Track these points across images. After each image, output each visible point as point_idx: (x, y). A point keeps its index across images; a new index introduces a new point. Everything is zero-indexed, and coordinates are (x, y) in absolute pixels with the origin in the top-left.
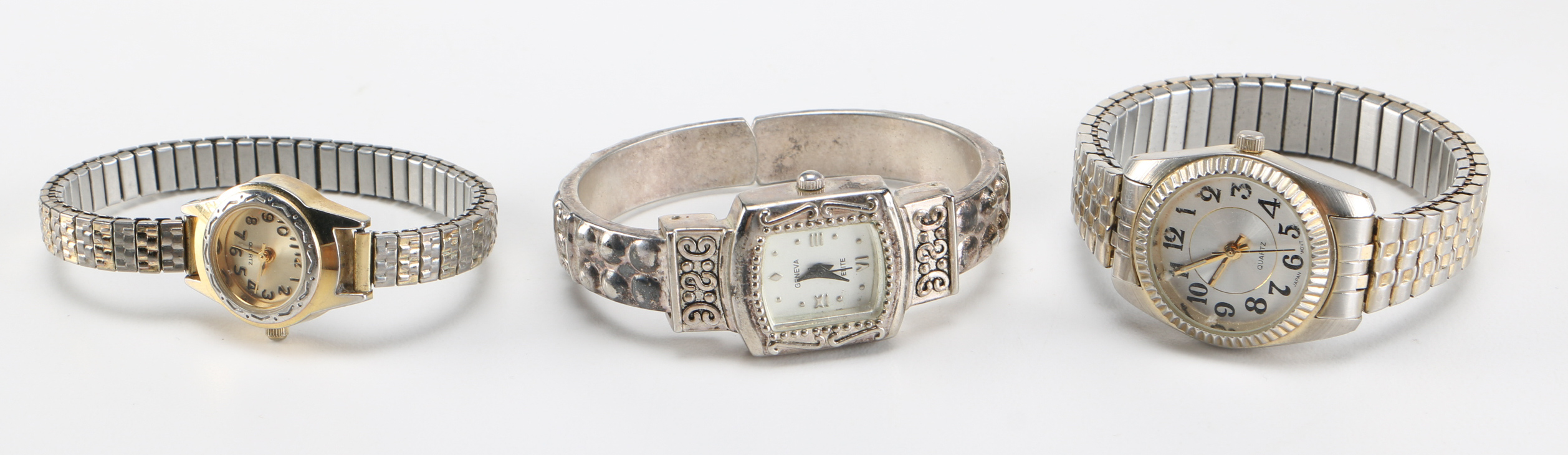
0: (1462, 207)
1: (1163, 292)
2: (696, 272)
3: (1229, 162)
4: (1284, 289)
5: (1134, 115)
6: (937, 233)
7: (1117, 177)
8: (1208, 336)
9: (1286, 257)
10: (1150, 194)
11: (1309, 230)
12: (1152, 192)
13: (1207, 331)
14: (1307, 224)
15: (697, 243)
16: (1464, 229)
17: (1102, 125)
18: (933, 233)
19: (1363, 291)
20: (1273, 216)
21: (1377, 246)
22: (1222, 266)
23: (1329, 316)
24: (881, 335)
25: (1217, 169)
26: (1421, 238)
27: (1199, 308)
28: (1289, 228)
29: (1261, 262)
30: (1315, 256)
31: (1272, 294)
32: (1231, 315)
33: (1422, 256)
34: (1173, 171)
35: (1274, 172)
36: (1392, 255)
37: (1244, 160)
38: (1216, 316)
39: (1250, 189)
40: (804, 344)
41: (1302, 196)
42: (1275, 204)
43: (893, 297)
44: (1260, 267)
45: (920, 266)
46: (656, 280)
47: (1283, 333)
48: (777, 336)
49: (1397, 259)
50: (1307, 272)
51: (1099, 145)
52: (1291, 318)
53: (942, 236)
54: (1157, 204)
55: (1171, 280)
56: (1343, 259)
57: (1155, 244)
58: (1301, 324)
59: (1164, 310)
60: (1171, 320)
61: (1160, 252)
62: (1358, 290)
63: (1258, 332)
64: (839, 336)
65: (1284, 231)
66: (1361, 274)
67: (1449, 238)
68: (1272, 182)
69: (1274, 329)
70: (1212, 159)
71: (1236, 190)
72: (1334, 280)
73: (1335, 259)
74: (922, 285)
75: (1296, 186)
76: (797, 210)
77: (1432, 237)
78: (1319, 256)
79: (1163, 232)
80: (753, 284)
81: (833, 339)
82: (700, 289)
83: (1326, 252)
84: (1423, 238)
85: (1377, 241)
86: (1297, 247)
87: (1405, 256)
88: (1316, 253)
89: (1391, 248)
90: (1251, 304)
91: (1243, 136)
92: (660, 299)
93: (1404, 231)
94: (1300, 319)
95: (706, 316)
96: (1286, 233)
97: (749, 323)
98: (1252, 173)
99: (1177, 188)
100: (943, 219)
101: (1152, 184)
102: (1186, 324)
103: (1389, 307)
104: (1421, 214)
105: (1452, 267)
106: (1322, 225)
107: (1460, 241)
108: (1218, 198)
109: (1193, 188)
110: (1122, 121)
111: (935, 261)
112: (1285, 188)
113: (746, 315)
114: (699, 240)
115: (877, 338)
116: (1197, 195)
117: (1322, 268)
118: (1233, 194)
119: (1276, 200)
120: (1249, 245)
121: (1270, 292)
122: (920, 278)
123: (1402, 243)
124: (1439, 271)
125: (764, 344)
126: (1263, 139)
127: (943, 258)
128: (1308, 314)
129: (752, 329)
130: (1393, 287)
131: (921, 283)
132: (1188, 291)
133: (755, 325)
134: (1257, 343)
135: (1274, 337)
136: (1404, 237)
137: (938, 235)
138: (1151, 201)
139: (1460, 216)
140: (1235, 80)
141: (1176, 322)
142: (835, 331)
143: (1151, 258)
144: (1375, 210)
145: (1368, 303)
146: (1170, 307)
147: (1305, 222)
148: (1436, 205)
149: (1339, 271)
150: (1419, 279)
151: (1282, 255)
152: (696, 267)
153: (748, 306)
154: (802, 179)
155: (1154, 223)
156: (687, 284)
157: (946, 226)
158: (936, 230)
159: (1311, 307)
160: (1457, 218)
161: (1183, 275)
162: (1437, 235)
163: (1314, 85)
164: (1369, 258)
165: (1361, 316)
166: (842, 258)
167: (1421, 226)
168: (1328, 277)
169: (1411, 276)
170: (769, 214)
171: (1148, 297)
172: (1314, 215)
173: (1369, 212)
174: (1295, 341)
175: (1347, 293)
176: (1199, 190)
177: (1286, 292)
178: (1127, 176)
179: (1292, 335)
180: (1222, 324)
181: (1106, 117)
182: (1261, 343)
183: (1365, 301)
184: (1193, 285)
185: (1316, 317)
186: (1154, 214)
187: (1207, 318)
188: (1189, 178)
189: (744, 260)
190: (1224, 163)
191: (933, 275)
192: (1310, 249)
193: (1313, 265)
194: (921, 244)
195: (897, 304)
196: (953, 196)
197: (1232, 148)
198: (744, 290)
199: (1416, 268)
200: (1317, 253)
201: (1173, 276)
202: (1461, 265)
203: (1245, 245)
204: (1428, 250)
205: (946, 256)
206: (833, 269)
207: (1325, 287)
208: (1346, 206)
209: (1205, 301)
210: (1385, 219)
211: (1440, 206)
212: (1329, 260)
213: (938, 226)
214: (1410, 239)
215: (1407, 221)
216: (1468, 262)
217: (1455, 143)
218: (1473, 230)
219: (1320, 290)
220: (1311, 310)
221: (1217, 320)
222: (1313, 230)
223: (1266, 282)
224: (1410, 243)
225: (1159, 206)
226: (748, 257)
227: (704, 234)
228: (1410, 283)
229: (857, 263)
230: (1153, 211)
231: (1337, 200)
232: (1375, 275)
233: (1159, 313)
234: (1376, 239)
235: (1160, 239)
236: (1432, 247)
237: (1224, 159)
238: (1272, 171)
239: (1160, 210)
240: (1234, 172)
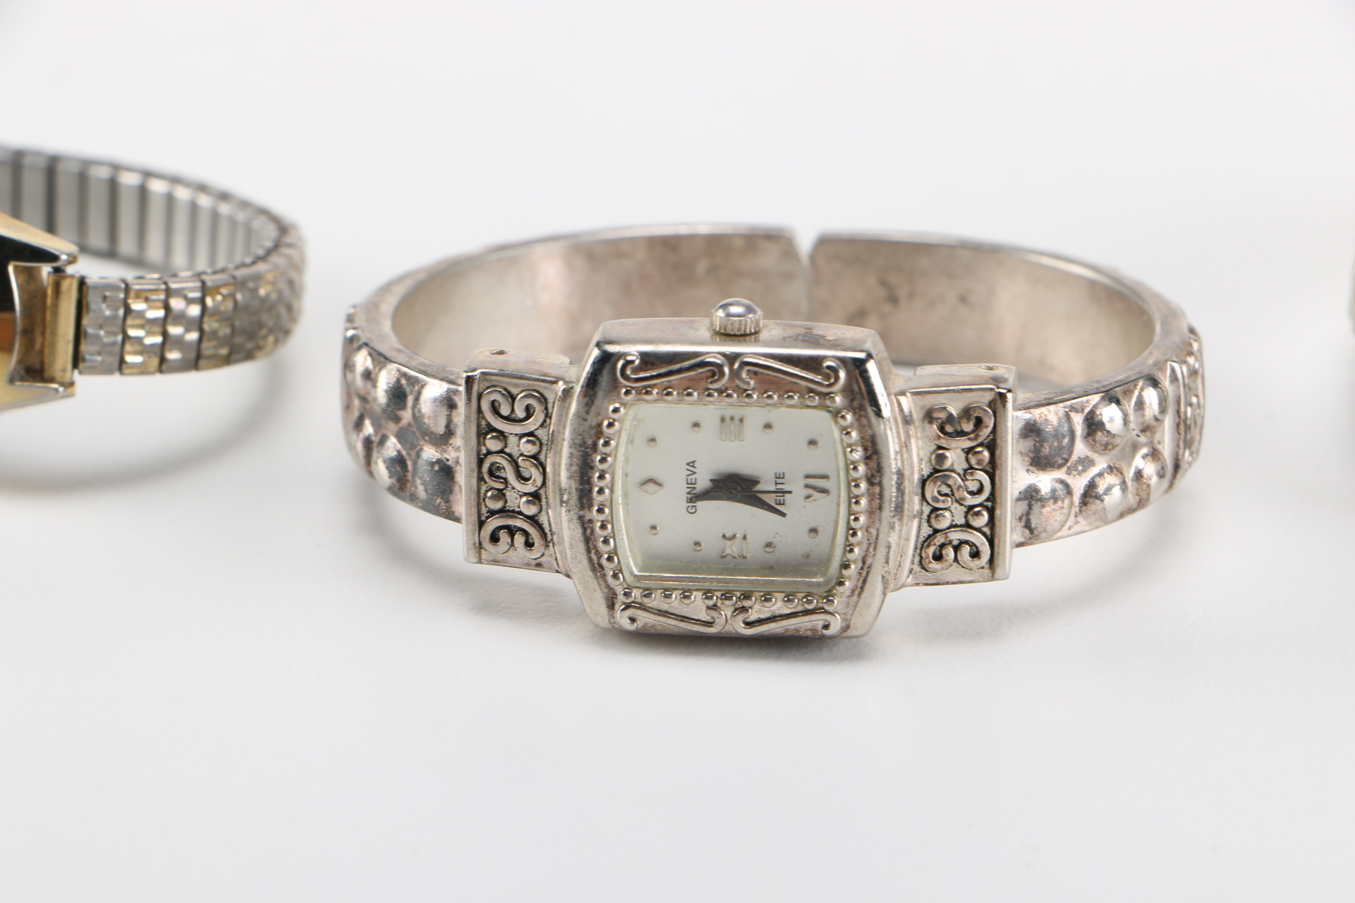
2: (510, 455)
6: (970, 456)
15: (513, 398)
18: (963, 455)
24: (831, 627)
40: (684, 618)
43: (860, 558)
45: (931, 512)
46: (448, 460)
48: (636, 594)
53: (979, 462)
64: (753, 616)
74: (931, 550)
76: (686, 364)
80: (596, 489)
81: (741, 617)
82: (513, 488)
92: (451, 498)
95: (519, 539)
97: (585, 562)
100: (986, 432)
111: (965, 509)
113: (581, 546)
114: (518, 395)
115: (825, 632)
122: (930, 536)
125: (611, 606)
127: (980, 505)
129: (590, 573)
131: (929, 546)
133: (597, 568)
137: (973, 461)
142: (747, 603)
152: (510, 445)
153: (585, 529)
154: (721, 313)
156: (491, 473)
157: (992, 446)
158: (969, 451)
166: (780, 471)
170: (637, 362)
189: (585, 443)
191: (956, 536)
194: (936, 471)
195: (868, 573)
196: (1009, 391)
198: (581, 498)
205: (989, 504)
206: (760, 487)
213: (974, 444)
226: (591, 437)
227: (529, 385)
229: (807, 486)
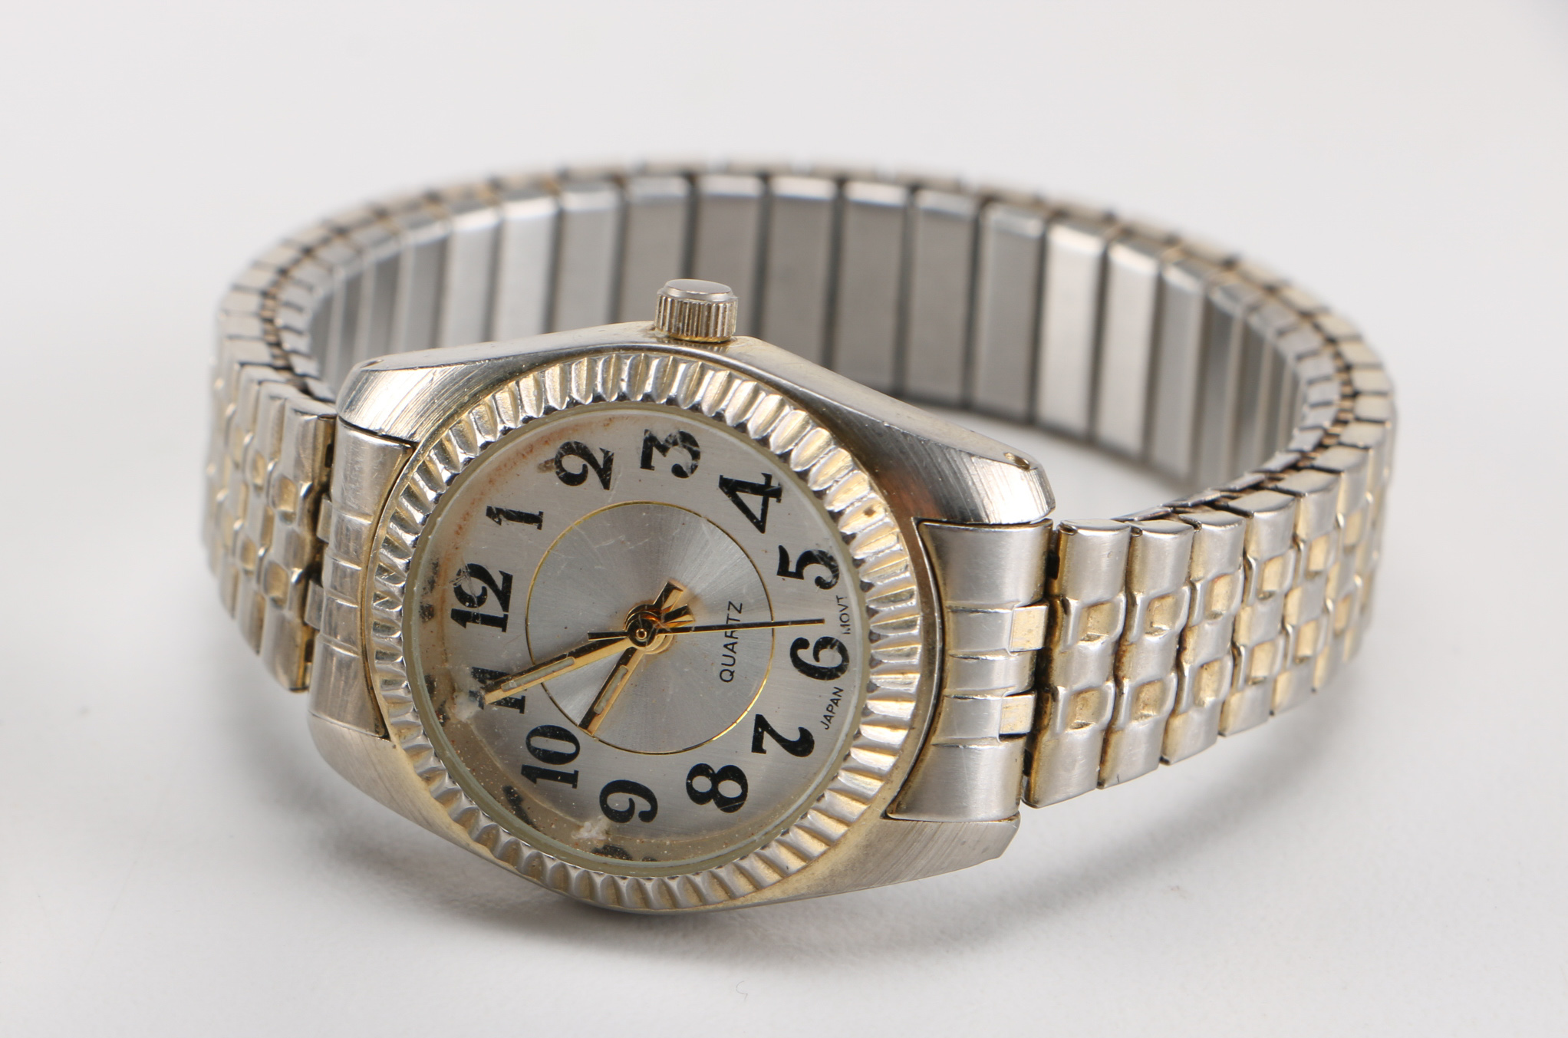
0: (1308, 508)
1: (450, 752)
3: (633, 368)
4: (794, 736)
5: (389, 270)
7: (322, 424)
8: (581, 877)
9: (801, 643)
10: (411, 468)
11: (862, 561)
12: (416, 460)
13: (577, 861)
14: (854, 543)
16: (1317, 573)
17: (290, 293)
19: (1021, 742)
20: (761, 526)
21: (1060, 610)
22: (619, 674)
23: (921, 811)
25: (599, 389)
26: (1186, 589)
27: (554, 799)
28: (807, 558)
29: (730, 661)
30: (879, 637)
31: (763, 751)
32: (647, 816)
33: (1191, 642)
34: (475, 399)
35: (762, 395)
36: (1105, 637)
37: (676, 363)
38: (604, 822)
39: (696, 445)
41: (841, 464)
42: (769, 491)
44: (728, 674)
47: (794, 863)
49: (1119, 650)
50: (858, 683)
51: (278, 344)
52: (815, 818)
54: (431, 495)
55: (476, 717)
56: (958, 646)
57: (428, 612)
58: (844, 835)
59: (454, 805)
60: (476, 833)
61: (442, 638)
62: (1004, 737)
63: (721, 861)
65: (792, 568)
66: (1012, 691)
67: (1271, 594)
68: (755, 422)
69: (767, 852)
70: (585, 361)
71: (656, 453)
72: (937, 706)
73: (938, 646)
75: (823, 434)
77: (1221, 588)
78: (892, 635)
79: (453, 574)
83: (910, 625)
84: (1193, 589)
85: (1058, 596)
86: (831, 614)
87: (1140, 639)
88: (880, 627)
89: (1098, 617)
90: (702, 784)
91: (675, 293)
93: (1137, 567)
94: (841, 820)
96: (798, 574)
98: (697, 398)
99: (486, 445)
101: (416, 438)
102: (517, 844)
103: (1097, 790)
104: (1186, 521)
105: (1283, 682)
106: (898, 547)
107: (1303, 605)
108: (605, 475)
109: (531, 448)
110: (353, 286)
112: (791, 440)
116: (545, 467)
117: (902, 670)
118: (646, 463)
119: (768, 477)
120: (692, 609)
121: (758, 747)
123: (1131, 603)
124: (1242, 690)
126: (731, 301)
128: (864, 807)
130: (1108, 731)
132: (523, 747)
134: (721, 894)
135: (768, 875)
136: (1136, 586)
138: (414, 488)
139: (1302, 532)
140: (691, 177)
141: (487, 838)
143: (416, 654)
144: (1051, 504)
145: (1038, 777)
146: (470, 794)
147: (848, 539)
148: (1233, 498)
149: (949, 680)
150: (1185, 712)
151: (787, 636)
155: (423, 550)
159: (872, 786)
160: (1295, 539)
161: (507, 702)
162: (1233, 583)
163: (915, 187)
164: (1037, 643)
165: (1017, 815)
167: (1189, 556)
168: (919, 696)
169: (1159, 703)
171: (408, 769)
172: (876, 517)
173: (1034, 512)
174: (829, 887)
175: (973, 747)
176: (551, 453)
177: (803, 745)
178: (346, 418)
179: (821, 869)
180: (622, 844)
181: (307, 272)
182: (731, 895)
183: (1027, 768)
184: (536, 732)
185: (885, 816)
186: (424, 522)
187: (579, 827)
188: (521, 418)
190: (618, 371)
192: (865, 615)
193: (873, 662)
197: (645, 330)
199: (1173, 677)
200: (886, 627)
201: (481, 705)
202: (1310, 677)
203: (683, 611)
204: (1208, 627)
207: (910, 726)
208: (966, 490)
209: (572, 779)
210: (1080, 531)
211: (1244, 502)
212: (919, 647)
214: (1154, 592)
215: (1146, 541)
216: (1334, 666)
217: (1303, 340)
218: (1344, 577)
219: (897, 737)
220: (872, 793)
221: (607, 833)
222: (872, 560)
223: (746, 719)
224: (1157, 604)
225: (437, 500)
228: (1157, 723)
230: (419, 517)
231: (941, 473)
232: (1054, 694)
233: (441, 815)
234: (1056, 590)
235: (443, 601)
236: (1220, 619)
237: (619, 358)
238: (755, 393)
239: (438, 512)
240: (647, 398)
